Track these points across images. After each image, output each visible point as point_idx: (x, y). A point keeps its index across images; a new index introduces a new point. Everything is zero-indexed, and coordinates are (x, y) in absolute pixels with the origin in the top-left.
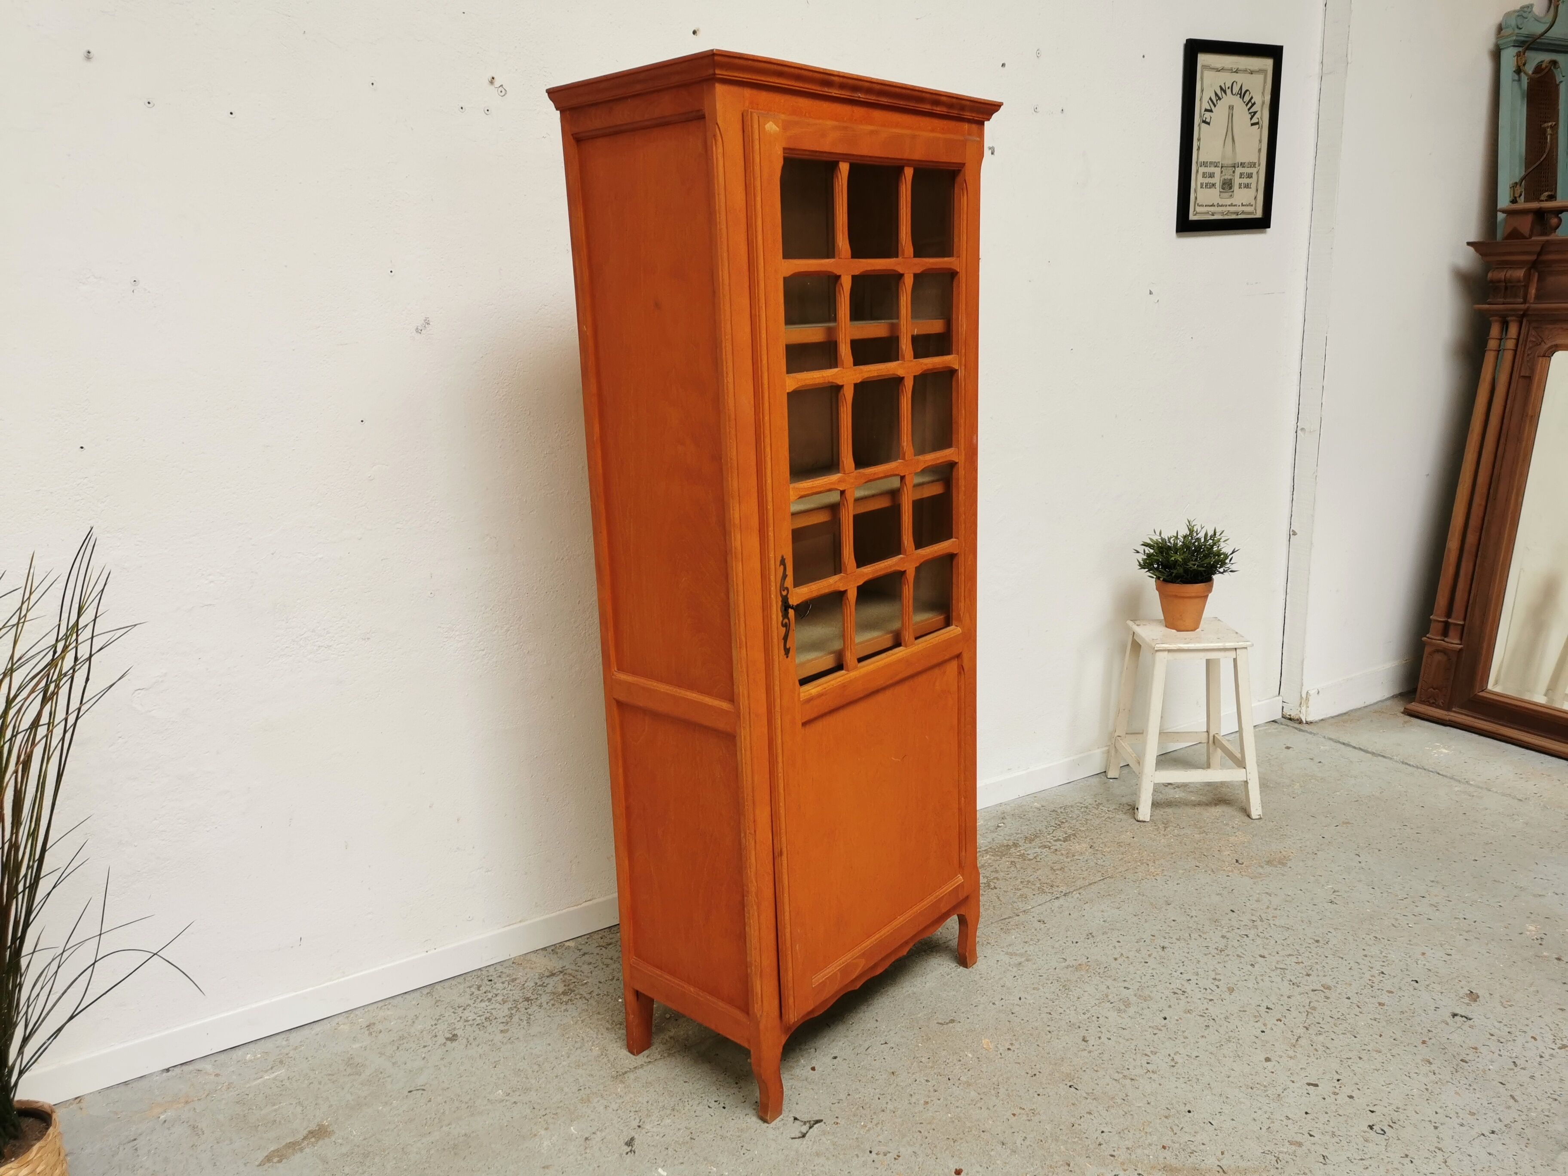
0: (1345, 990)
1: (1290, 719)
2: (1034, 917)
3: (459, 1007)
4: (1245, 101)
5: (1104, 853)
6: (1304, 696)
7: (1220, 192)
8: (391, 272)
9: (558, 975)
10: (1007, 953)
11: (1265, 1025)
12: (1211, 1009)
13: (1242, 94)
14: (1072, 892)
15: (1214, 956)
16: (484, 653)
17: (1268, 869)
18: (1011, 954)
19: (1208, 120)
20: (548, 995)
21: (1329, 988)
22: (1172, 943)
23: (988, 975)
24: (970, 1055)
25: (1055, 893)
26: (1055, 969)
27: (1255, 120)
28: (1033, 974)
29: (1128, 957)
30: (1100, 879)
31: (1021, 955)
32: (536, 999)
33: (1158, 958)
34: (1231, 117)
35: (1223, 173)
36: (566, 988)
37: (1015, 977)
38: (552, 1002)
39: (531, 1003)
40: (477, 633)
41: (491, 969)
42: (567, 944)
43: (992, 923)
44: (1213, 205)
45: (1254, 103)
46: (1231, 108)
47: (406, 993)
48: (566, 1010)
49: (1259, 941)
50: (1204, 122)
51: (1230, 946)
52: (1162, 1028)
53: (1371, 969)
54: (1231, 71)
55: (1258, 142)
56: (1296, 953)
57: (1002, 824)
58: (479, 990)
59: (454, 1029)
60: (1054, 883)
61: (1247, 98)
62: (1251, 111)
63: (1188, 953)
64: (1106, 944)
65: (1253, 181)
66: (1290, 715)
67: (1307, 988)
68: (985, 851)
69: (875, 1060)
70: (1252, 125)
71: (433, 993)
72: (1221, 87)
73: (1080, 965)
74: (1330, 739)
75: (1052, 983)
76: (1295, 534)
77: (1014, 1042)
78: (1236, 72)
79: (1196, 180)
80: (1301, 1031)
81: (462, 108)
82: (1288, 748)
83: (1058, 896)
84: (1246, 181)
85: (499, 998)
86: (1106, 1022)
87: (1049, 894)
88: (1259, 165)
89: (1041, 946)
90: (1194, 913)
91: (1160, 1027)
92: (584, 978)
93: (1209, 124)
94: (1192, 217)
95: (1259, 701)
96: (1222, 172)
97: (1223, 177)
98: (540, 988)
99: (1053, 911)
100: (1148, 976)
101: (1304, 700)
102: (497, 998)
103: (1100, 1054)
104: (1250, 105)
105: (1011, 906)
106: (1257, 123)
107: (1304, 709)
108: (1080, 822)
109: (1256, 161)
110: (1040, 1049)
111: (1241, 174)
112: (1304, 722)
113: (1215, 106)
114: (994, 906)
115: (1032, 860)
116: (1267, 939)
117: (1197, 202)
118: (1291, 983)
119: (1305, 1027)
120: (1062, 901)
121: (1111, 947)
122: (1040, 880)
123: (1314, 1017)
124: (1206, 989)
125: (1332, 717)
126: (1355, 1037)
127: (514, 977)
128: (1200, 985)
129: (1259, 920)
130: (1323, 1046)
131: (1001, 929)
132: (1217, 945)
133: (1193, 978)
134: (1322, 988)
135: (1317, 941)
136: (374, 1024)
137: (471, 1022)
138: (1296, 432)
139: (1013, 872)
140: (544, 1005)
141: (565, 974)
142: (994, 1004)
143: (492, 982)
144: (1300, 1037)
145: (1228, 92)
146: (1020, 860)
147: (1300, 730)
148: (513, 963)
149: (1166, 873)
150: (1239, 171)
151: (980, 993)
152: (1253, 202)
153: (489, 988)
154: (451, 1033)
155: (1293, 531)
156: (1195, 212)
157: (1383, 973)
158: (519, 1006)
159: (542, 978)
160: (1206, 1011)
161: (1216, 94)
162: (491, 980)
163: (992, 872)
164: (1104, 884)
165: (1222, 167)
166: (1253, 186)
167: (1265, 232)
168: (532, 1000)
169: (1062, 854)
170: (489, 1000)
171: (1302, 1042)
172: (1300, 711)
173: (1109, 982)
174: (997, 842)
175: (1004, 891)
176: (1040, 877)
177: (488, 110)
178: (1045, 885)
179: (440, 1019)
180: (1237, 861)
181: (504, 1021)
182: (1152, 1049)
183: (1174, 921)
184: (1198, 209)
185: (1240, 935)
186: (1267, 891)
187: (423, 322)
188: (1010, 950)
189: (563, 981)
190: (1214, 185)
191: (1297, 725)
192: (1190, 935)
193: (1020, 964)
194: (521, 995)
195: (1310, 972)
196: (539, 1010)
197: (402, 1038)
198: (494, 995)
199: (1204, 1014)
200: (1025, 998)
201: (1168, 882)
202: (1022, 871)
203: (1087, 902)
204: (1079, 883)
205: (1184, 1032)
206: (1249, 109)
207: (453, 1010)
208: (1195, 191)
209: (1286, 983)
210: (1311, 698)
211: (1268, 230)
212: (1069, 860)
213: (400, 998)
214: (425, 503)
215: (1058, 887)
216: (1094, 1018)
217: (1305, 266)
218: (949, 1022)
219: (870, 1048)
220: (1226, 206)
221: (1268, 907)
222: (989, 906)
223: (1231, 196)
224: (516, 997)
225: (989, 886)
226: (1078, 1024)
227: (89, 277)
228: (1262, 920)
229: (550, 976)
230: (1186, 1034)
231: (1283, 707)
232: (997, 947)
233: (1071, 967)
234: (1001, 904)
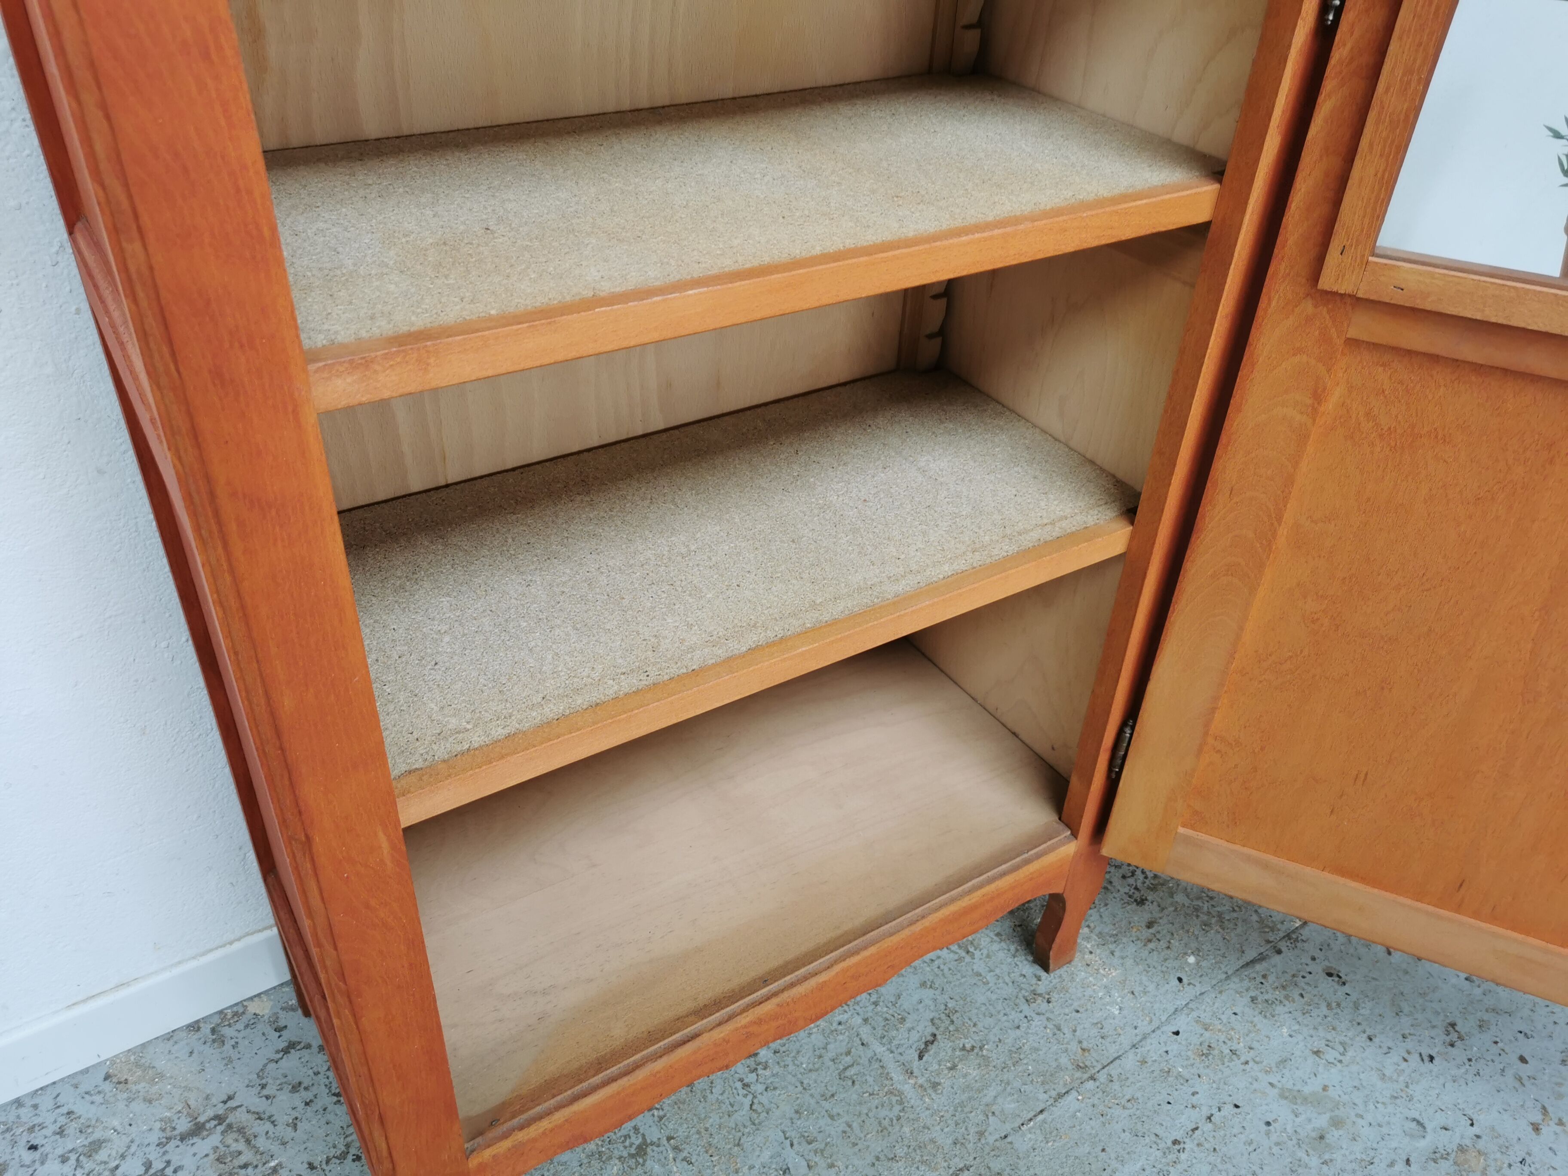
9: (211, 1132)
10: (1283, 1093)
18: (1291, 1096)
42: (253, 1008)
73: (1461, 1149)
127: (98, 1135)
141: (230, 1126)
143: (37, 1155)
148: (107, 1077)
162: (33, 1148)
193: (1322, 1136)
232: (1256, 1067)
233: (1442, 1158)
234: (1234, 910)
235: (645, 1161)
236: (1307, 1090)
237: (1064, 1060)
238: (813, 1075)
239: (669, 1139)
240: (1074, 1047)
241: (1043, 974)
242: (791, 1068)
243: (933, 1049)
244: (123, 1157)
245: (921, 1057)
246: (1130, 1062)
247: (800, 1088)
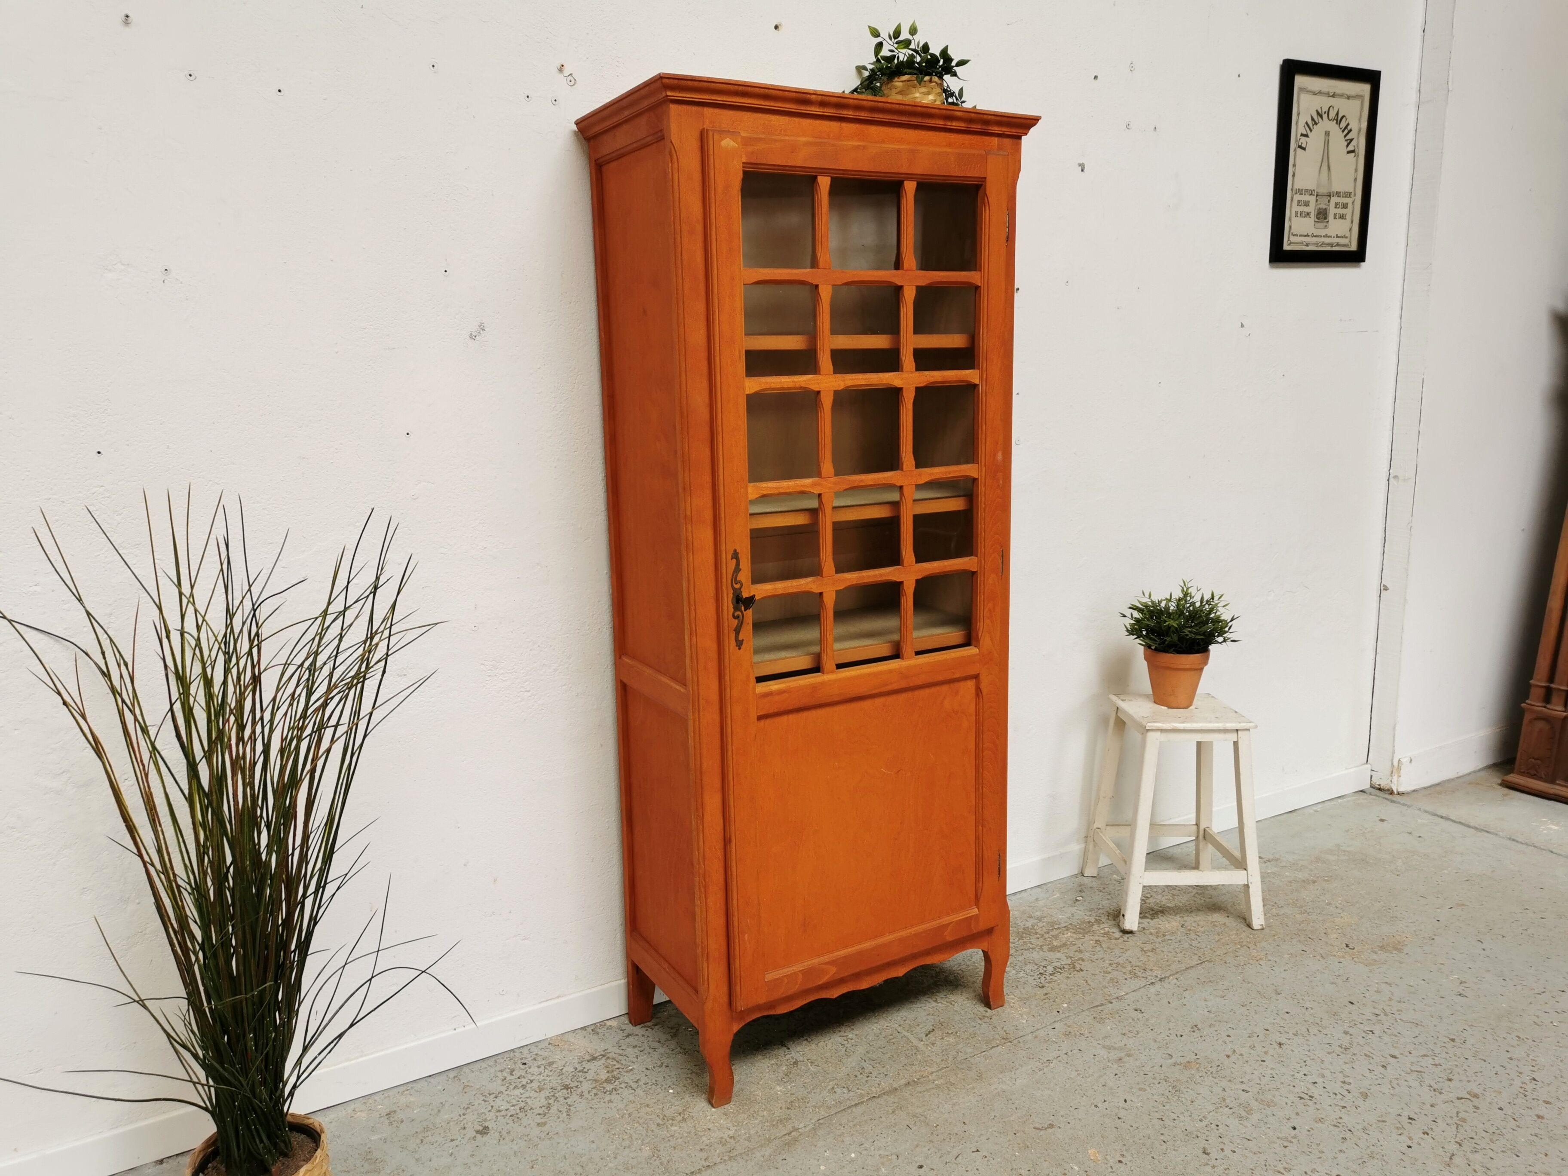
0: (1496, 1099)
1: (1380, 789)
2: (1129, 1005)
3: (490, 1095)
4: (1341, 127)
5: (1198, 934)
6: (1396, 764)
7: (1315, 221)
8: (446, 271)
9: (600, 1059)
10: (1104, 1047)
11: (1410, 1138)
12: (1346, 1119)
13: (1338, 120)
14: (1168, 977)
15: (1338, 1055)
16: (529, 694)
17: (1383, 956)
18: (1108, 1048)
19: (1304, 146)
20: (590, 1082)
21: (1476, 1096)
22: (1289, 1039)
23: (1086, 1072)
24: (1076, 1168)
25: (1149, 978)
26: (1161, 1066)
27: (1351, 148)
28: (1137, 1072)
29: (1241, 1055)
30: (1197, 963)
31: (1120, 1049)
32: (577, 1087)
33: (1276, 1055)
34: (1327, 143)
35: (1318, 203)
36: (610, 1075)
37: (1116, 1075)
38: (594, 1091)
39: (571, 1093)
40: (522, 671)
41: (525, 1051)
42: (609, 1023)
43: (1083, 1011)
44: (1307, 236)
45: (1350, 131)
46: (1327, 134)
47: (430, 1076)
48: (610, 1101)
49: (1386, 1038)
50: (1300, 147)
51: (1355, 1044)
52: (1293, 1140)
53: (1520, 1075)
54: (1328, 94)
55: (1354, 171)
56: (1431, 1053)
57: (1081, 898)
58: (512, 1074)
59: (485, 1120)
60: (1147, 967)
61: (1343, 125)
62: (1347, 138)
63: (1309, 1051)
64: (1216, 1038)
65: (1348, 212)
66: (1379, 785)
67: (1451, 1095)
68: (1065, 927)
69: (967, 1171)
70: (1349, 152)
71: (461, 1077)
72: (1317, 111)
73: (1188, 1062)
74: (1426, 812)
75: (1159, 1083)
76: (1386, 589)
77: (1125, 1153)
78: (1333, 96)
79: (1291, 208)
80: (1453, 1147)
81: (528, 97)
82: (1382, 820)
83: (1153, 981)
84: (1340, 211)
85: (535, 1085)
86: (1227, 1131)
87: (1143, 979)
88: (1355, 195)
89: (1141, 1039)
90: (1308, 1005)
91: (1290, 1139)
92: (629, 1064)
93: (1304, 149)
94: (1286, 247)
95: (1346, 769)
96: (1317, 200)
97: (1318, 206)
98: (580, 1074)
99: (1149, 998)
100: (1267, 1078)
101: (1396, 769)
102: (533, 1084)
103: (1225, 1169)
104: (1346, 131)
105: (1101, 992)
106: (1353, 151)
107: (1395, 778)
108: (1167, 897)
109: (1351, 190)
110: (1156, 1162)
111: (1336, 204)
112: (1396, 792)
113: (1311, 131)
114: (1082, 991)
115: (1118, 939)
116: (1396, 1036)
117: (1292, 231)
118: (1431, 1089)
119: (1456, 1142)
120: (1158, 986)
121: (1220, 1042)
122: (1130, 962)
123: (1466, 1131)
124: (1336, 1094)
125: (1425, 788)
126: (1518, 1156)
127: (551, 1060)
128: (1329, 1088)
129: (1382, 1014)
130: (1483, 1166)
131: (1094, 1018)
132: (1340, 1042)
133: (1320, 1080)
134: (1468, 1096)
135: (1453, 1040)
136: (395, 1112)
137: (503, 1113)
138: (1388, 480)
139: (1099, 953)
140: (586, 1095)
141: (608, 1058)
142: (1096, 1106)
143: (526, 1066)
144: (1453, 1155)
145: (1325, 116)
146: (1105, 939)
147: (1393, 801)
148: (549, 1044)
149: (1269, 957)
150: (1334, 200)
151: (1079, 1093)
152: (1348, 234)
153: (523, 1073)
154: (481, 1125)
155: (1384, 585)
156: (1289, 242)
157: (1534, 1079)
158: (557, 1095)
159: (582, 1062)
160: (1340, 1121)
161: (1313, 119)
162: (525, 1064)
163: (1076, 951)
164: (1203, 968)
165: (1317, 195)
166: (1349, 217)
167: (1359, 267)
168: (572, 1088)
169: (1151, 934)
170: (524, 1087)
171: (1457, 1160)
172: (1391, 781)
173: (1224, 1083)
174: (1077, 918)
175: (1093, 974)
176: (1130, 959)
177: (555, 101)
178: (1137, 968)
179: (469, 1108)
180: (1347, 946)
181: (541, 1112)
182: (1285, 1165)
183: (1287, 1013)
184: (1293, 239)
185: (1364, 1032)
186: (1386, 980)
187: (478, 327)
188: (1107, 1043)
189: (606, 1067)
190: (1308, 214)
191: (1387, 796)
192: (1308, 1030)
193: (1120, 1059)
194: (560, 1082)
195: (1451, 1077)
196: (580, 1100)
197: (426, 1129)
198: (529, 1082)
199: (1338, 1124)
200: (1132, 1101)
201: (1273, 968)
202: (1109, 951)
203: (1187, 989)
204: (1175, 967)
205: (1318, 1145)
206: (1345, 136)
207: (484, 1098)
208: (1290, 220)
209: (1426, 1089)
210: (1403, 767)
211: (1362, 264)
212: (1160, 940)
213: (423, 1083)
214: (473, 526)
215: (1151, 970)
216: (1213, 1126)
217: (1399, 304)
218: (1048, 1127)
219: (960, 1156)
220: (1321, 236)
221: (1390, 1000)
222: (1077, 990)
223: (1326, 226)
224: (554, 1084)
225: (1074, 967)
226: (1195, 1133)
227: (115, 264)
228: (1386, 1014)
229: (593, 1060)
230: (1321, 1147)
231: (1371, 776)
232: (1092, 1039)
233: (1178, 1064)
234: (1090, 989)
235: (797, 1066)
236: (1116, 1046)
237: (997, 1036)
238: (875, 1042)
239: (808, 1060)
240: (1002, 1033)
241: (989, 1010)
242: (864, 1039)
243: (932, 1034)
244: (564, 1066)
245: (926, 1036)
246: (1030, 1037)
247: (868, 1045)
